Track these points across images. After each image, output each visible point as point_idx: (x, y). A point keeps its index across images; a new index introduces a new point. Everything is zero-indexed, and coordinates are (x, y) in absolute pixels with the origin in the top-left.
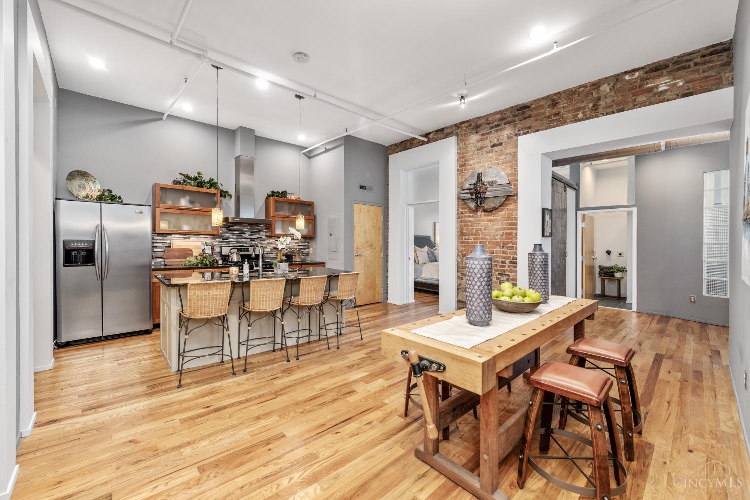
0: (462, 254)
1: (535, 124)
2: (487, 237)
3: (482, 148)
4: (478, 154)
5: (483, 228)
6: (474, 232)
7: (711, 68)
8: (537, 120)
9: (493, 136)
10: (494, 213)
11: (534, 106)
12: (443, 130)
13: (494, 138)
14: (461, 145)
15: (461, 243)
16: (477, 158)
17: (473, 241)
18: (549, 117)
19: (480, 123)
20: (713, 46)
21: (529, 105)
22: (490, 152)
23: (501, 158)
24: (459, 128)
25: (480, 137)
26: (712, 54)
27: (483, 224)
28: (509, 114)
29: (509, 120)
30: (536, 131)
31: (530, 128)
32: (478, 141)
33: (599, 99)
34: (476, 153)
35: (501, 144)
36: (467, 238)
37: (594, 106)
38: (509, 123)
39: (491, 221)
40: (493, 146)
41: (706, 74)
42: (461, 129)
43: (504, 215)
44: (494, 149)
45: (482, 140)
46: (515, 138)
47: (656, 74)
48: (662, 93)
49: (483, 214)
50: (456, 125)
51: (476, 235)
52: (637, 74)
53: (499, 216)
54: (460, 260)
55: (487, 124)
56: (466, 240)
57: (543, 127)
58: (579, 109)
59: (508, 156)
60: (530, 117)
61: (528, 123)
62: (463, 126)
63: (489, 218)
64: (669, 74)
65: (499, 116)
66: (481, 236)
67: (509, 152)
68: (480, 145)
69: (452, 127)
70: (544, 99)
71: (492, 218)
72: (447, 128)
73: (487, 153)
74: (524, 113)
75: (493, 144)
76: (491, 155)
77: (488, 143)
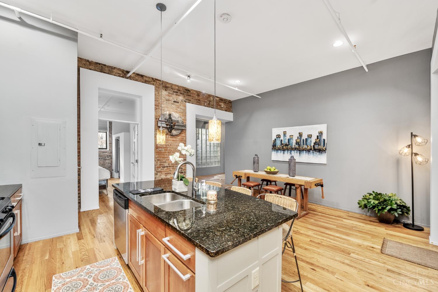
0: (157, 159)
1: (192, 100)
2: (172, 149)
3: (169, 100)
4: (166, 102)
5: (170, 144)
6: (165, 146)
7: (229, 106)
8: (193, 99)
9: (174, 96)
10: (175, 136)
11: (191, 92)
12: (142, 76)
13: (174, 97)
14: (156, 93)
15: (156, 152)
16: (166, 104)
17: (164, 151)
18: (197, 100)
19: (167, 85)
20: (230, 100)
21: (190, 90)
22: (173, 104)
23: (178, 109)
24: (154, 81)
25: (168, 94)
26: (229, 102)
27: (170, 142)
28: (182, 89)
29: (181, 92)
30: (192, 103)
31: (190, 101)
32: (166, 95)
33: (210, 101)
34: (165, 101)
35: (178, 102)
36: (160, 149)
37: (209, 103)
38: (181, 94)
39: (173, 141)
40: (175, 102)
41: (229, 107)
42: (156, 83)
43: (180, 138)
44: (175, 103)
45: (169, 96)
46: (185, 102)
47: (221, 101)
48: (222, 107)
49: (170, 136)
50: (153, 79)
51: (165, 148)
52: (218, 99)
53: (177, 139)
54: (156, 163)
55: (172, 89)
56: (159, 150)
57: (195, 103)
58: (205, 102)
59: (181, 110)
60: (190, 96)
61: (190, 98)
62: (158, 81)
63: (172, 139)
64: (224, 103)
65: (177, 88)
66: (168, 149)
67: (182, 108)
68: (167, 98)
69: (149, 78)
70: (195, 91)
71: (174, 139)
72: (146, 77)
73: (171, 104)
74: (188, 93)
75: (174, 101)
76: (173, 106)
77: (171, 98)
